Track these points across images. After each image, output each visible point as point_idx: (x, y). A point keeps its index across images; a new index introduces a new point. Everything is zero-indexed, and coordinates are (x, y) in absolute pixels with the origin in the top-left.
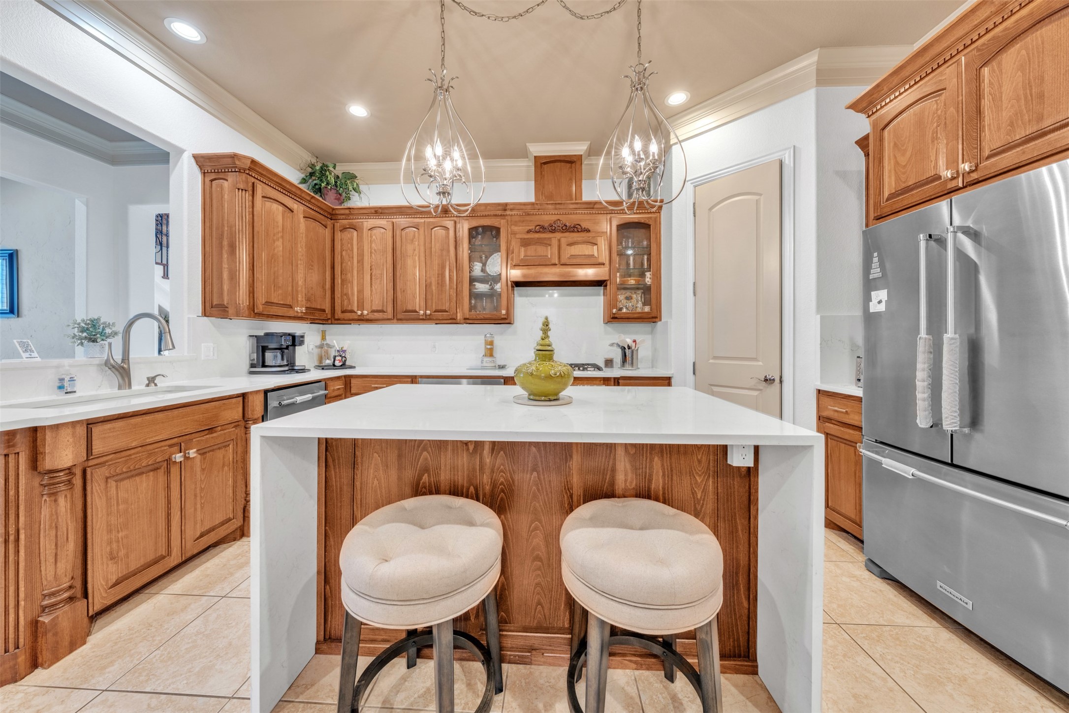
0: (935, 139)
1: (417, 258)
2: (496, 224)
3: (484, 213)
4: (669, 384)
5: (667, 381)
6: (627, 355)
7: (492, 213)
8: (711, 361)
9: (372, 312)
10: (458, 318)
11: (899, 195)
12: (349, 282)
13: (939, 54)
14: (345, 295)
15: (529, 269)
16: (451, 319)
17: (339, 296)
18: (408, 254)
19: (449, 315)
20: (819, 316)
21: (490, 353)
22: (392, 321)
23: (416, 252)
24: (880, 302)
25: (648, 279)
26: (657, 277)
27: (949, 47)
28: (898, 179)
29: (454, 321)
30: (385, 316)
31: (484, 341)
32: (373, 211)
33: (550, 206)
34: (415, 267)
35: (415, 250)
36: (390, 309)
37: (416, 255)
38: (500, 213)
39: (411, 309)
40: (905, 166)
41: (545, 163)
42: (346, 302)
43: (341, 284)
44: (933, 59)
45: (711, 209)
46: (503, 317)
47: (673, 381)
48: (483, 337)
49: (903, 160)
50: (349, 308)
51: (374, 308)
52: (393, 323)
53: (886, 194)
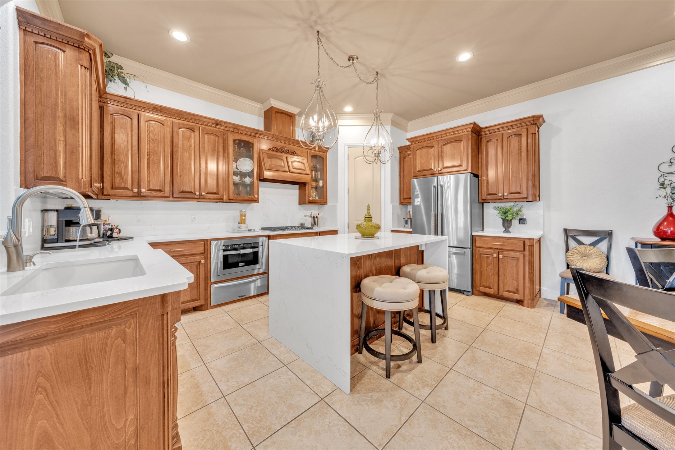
0: (431, 159)
1: (192, 153)
2: (251, 141)
3: (243, 132)
4: (337, 234)
5: (335, 232)
6: (315, 220)
7: (248, 133)
8: (355, 222)
9: (148, 190)
10: (225, 198)
11: (421, 171)
12: (122, 162)
13: (433, 137)
14: (117, 173)
15: (274, 172)
16: (220, 199)
17: (110, 173)
18: (185, 149)
19: (218, 197)
20: (392, 205)
21: (242, 221)
22: (168, 199)
23: (192, 148)
24: (418, 202)
25: (321, 183)
26: (325, 183)
27: (435, 136)
28: (421, 166)
29: (221, 200)
30: (162, 194)
31: (239, 215)
32: (152, 107)
33: (282, 138)
34: (191, 159)
35: (191, 146)
36: (167, 189)
37: (192, 151)
38: (253, 134)
39: (187, 190)
40: (423, 164)
41: (278, 112)
42: (118, 180)
43: (112, 163)
44: (431, 137)
45: (355, 159)
46: (255, 199)
47: (338, 231)
48: (239, 212)
49: (423, 162)
50: (123, 185)
51: (151, 187)
52: (169, 201)
53: (417, 170)
